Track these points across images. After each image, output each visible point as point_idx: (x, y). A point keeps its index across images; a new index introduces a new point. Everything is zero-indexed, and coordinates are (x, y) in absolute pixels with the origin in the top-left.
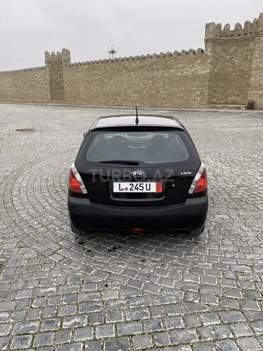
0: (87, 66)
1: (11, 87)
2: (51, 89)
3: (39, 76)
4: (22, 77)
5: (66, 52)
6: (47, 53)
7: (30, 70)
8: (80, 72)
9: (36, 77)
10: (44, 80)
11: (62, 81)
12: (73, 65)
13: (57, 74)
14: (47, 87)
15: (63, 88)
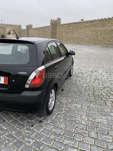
0: (67, 25)
2: (52, 35)
3: (48, 30)
4: (41, 30)
5: (59, 19)
6: (51, 20)
7: (45, 27)
8: (64, 28)
9: (46, 30)
10: (49, 32)
11: (56, 32)
12: (61, 25)
13: (54, 29)
14: (50, 34)
15: (56, 35)
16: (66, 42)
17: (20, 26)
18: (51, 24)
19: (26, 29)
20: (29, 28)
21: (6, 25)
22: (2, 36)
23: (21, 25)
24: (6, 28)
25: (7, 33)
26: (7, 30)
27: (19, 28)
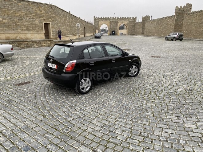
0: (200, 13)
1: (154, 28)
2: (175, 29)
3: (170, 21)
4: (161, 22)
5: (189, 6)
6: (177, 7)
7: (166, 18)
8: (194, 17)
9: (168, 22)
10: (172, 23)
11: (182, 24)
12: (191, 13)
13: (181, 19)
14: (173, 27)
15: (182, 28)
16: (197, 38)
17: (135, 19)
18: (175, 13)
19: (141, 22)
20: (145, 20)
21: (118, 19)
22: (113, 31)
23: (136, 17)
24: (118, 21)
25: (118, 27)
26: (118, 25)
27: (133, 21)
